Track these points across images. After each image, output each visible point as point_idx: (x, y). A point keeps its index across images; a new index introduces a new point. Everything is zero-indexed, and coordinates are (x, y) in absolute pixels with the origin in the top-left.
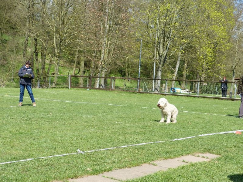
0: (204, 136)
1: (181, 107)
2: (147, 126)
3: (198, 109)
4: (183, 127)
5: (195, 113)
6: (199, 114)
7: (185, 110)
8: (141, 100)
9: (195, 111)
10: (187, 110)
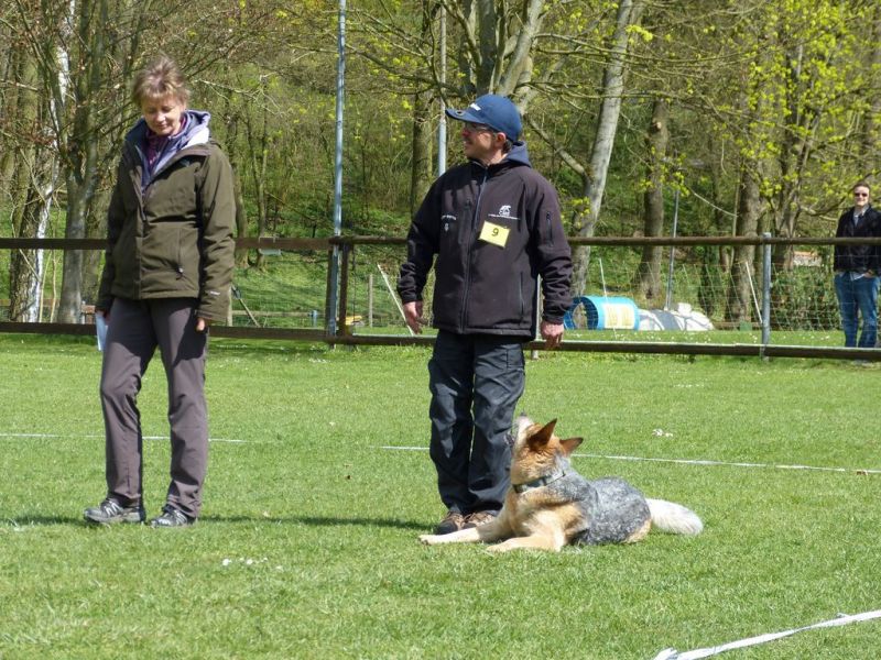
0: (854, 623)
1: (660, 433)
2: (444, 579)
3: (781, 444)
4: (701, 574)
5: (765, 470)
6: (793, 475)
7: (690, 454)
8: (362, 399)
9: (764, 452)
10: (701, 454)
